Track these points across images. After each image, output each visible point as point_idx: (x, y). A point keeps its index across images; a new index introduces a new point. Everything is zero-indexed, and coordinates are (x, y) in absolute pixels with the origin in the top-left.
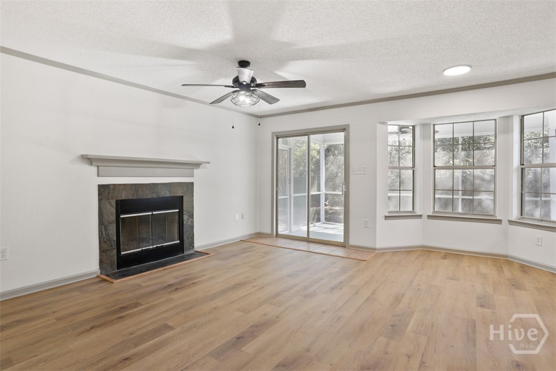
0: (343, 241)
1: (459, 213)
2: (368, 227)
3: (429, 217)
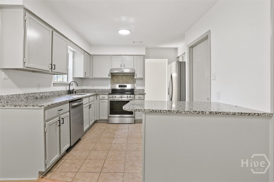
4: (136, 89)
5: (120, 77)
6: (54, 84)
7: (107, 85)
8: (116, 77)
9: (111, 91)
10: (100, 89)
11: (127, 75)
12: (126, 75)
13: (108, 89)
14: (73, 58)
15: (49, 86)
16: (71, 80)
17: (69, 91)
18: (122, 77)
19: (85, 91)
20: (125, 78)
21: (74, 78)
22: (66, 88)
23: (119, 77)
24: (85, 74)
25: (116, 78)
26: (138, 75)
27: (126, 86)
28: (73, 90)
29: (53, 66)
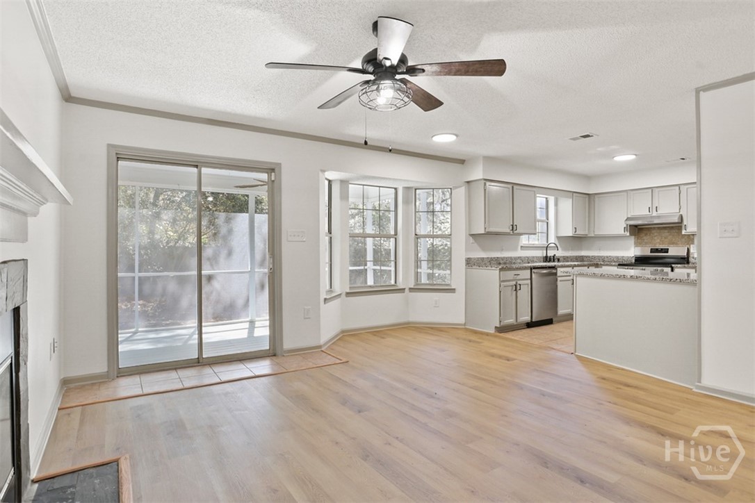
0: (268, 348)
1: (370, 287)
2: (309, 318)
3: (348, 294)
4: (693, 258)
5: (655, 233)
6: (522, 247)
7: (627, 249)
8: (645, 232)
9: (634, 261)
10: (612, 257)
11: (672, 227)
12: (668, 227)
13: (629, 255)
14: (556, 204)
15: (515, 249)
16: (552, 239)
17: (546, 257)
18: (658, 231)
19: (585, 259)
20: (667, 234)
21: (559, 238)
22: (541, 253)
23: (653, 232)
24: (574, 230)
25: (646, 235)
26: (690, 227)
27: (666, 251)
28: (554, 257)
29: (515, 227)
